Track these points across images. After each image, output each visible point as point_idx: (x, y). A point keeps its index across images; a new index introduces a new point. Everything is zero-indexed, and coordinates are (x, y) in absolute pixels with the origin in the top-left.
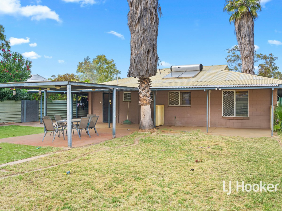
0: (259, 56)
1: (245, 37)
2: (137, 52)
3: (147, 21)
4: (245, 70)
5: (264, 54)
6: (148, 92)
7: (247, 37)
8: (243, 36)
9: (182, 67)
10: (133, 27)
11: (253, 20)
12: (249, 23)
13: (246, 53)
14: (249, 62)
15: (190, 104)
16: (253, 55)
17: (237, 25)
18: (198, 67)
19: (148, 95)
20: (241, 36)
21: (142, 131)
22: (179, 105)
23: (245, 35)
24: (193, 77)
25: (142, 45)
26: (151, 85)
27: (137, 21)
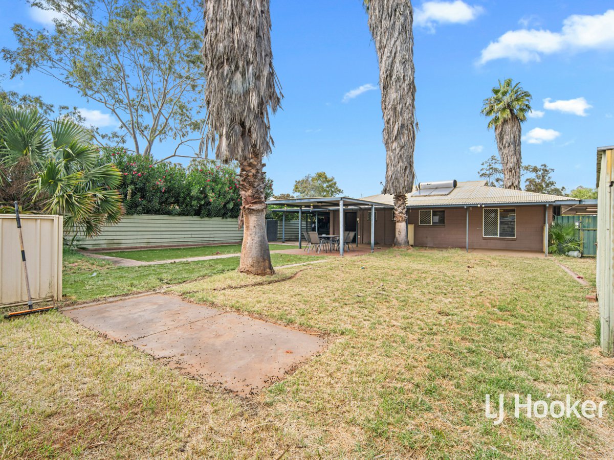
0: (526, 168)
1: (508, 147)
2: (394, 169)
3: (404, 138)
4: (508, 186)
5: (533, 165)
6: (404, 209)
7: (512, 146)
8: (507, 145)
9: (433, 183)
10: (390, 145)
11: (520, 125)
12: (515, 129)
13: (510, 165)
14: (514, 177)
15: (444, 223)
16: (519, 168)
17: (498, 131)
18: (451, 183)
19: (404, 212)
20: (504, 145)
21: (398, 248)
22: (431, 224)
23: (509, 144)
24: (446, 195)
25: (399, 162)
26: (406, 202)
27: (394, 138)
